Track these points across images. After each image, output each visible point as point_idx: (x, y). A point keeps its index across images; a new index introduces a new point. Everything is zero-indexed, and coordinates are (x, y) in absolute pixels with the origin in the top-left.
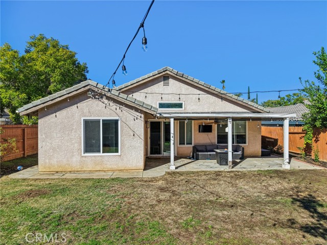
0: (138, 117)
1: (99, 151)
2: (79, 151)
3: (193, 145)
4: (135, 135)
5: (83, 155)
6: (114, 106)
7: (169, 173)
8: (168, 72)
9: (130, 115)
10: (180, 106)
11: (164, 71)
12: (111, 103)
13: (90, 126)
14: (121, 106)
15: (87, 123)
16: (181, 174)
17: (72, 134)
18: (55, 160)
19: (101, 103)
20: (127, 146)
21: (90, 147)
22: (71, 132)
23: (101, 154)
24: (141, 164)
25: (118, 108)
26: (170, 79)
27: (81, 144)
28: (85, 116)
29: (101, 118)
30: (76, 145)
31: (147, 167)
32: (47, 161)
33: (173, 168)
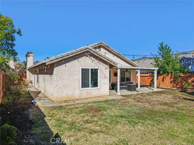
0: (107, 68)
2: (79, 87)
4: (106, 77)
5: (81, 89)
6: (96, 61)
8: (102, 44)
9: (103, 67)
11: (100, 44)
13: (84, 72)
14: (100, 62)
17: (75, 77)
18: (65, 93)
19: (90, 59)
20: (102, 83)
22: (74, 76)
23: (90, 88)
24: (108, 93)
25: (98, 62)
26: (101, 48)
27: (80, 83)
28: (82, 66)
29: (90, 68)
30: (77, 84)
32: (60, 94)
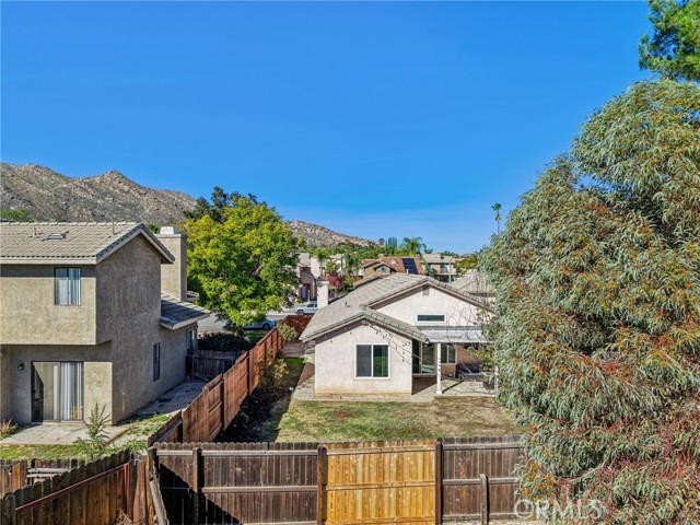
1: (370, 375)
2: (352, 375)
3: (456, 363)
4: (404, 360)
5: (356, 378)
6: (384, 332)
7: (437, 398)
8: (428, 282)
9: (400, 341)
10: (441, 318)
12: (382, 330)
13: (362, 351)
14: (391, 333)
15: (360, 348)
16: (449, 399)
17: (346, 358)
18: (330, 383)
20: (396, 371)
21: (362, 371)
23: (372, 377)
24: (410, 389)
25: (388, 334)
26: (431, 290)
27: (353, 368)
28: (358, 342)
29: (373, 344)
30: (349, 369)
31: (414, 391)
33: (439, 393)
